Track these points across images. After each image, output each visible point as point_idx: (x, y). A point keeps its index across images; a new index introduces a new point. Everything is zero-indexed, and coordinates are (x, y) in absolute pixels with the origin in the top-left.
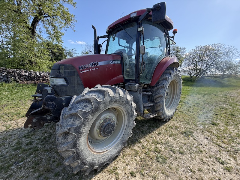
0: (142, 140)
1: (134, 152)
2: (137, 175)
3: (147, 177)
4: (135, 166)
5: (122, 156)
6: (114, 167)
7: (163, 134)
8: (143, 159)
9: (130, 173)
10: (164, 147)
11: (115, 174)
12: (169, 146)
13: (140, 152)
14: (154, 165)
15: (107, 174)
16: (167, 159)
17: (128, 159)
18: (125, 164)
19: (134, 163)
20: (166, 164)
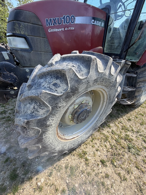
0: (112, 125)
1: (103, 137)
2: (108, 164)
3: (120, 169)
4: (105, 152)
5: (91, 139)
6: (83, 151)
7: (133, 121)
8: (114, 147)
9: (101, 161)
10: (136, 135)
11: (84, 160)
12: (141, 135)
13: (110, 137)
14: (126, 156)
15: (76, 157)
16: (141, 150)
17: (98, 144)
18: (94, 149)
19: (104, 150)
20: (139, 157)
